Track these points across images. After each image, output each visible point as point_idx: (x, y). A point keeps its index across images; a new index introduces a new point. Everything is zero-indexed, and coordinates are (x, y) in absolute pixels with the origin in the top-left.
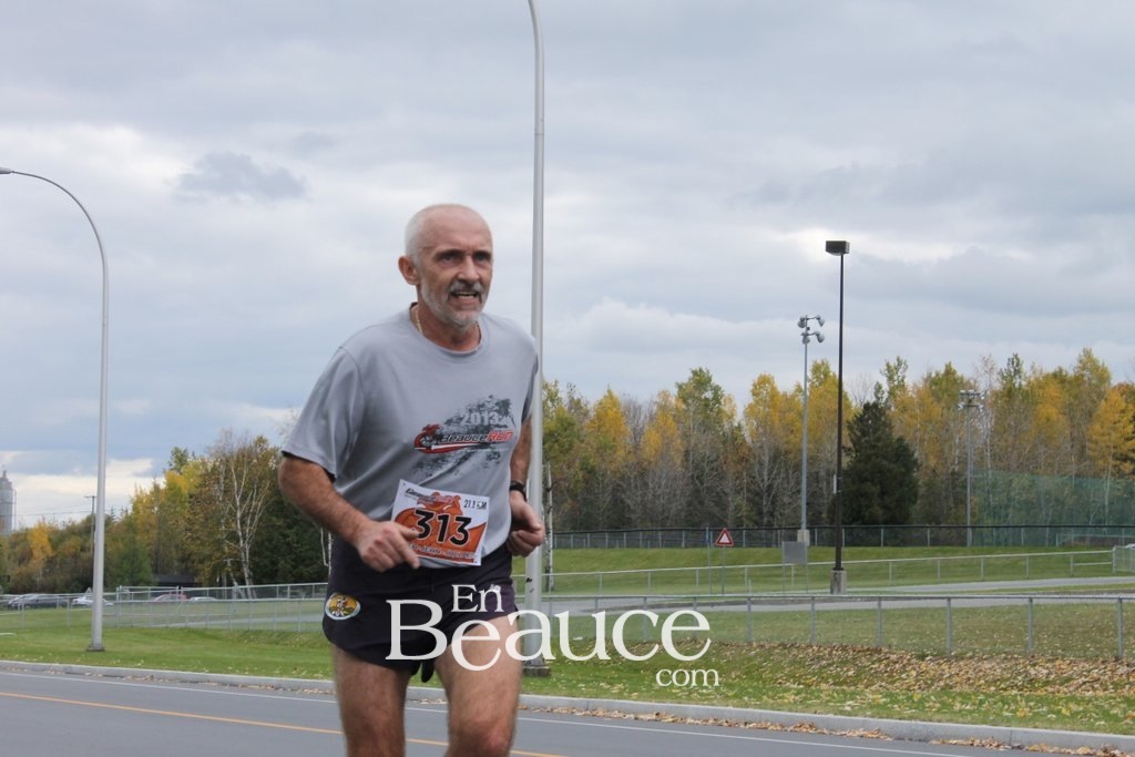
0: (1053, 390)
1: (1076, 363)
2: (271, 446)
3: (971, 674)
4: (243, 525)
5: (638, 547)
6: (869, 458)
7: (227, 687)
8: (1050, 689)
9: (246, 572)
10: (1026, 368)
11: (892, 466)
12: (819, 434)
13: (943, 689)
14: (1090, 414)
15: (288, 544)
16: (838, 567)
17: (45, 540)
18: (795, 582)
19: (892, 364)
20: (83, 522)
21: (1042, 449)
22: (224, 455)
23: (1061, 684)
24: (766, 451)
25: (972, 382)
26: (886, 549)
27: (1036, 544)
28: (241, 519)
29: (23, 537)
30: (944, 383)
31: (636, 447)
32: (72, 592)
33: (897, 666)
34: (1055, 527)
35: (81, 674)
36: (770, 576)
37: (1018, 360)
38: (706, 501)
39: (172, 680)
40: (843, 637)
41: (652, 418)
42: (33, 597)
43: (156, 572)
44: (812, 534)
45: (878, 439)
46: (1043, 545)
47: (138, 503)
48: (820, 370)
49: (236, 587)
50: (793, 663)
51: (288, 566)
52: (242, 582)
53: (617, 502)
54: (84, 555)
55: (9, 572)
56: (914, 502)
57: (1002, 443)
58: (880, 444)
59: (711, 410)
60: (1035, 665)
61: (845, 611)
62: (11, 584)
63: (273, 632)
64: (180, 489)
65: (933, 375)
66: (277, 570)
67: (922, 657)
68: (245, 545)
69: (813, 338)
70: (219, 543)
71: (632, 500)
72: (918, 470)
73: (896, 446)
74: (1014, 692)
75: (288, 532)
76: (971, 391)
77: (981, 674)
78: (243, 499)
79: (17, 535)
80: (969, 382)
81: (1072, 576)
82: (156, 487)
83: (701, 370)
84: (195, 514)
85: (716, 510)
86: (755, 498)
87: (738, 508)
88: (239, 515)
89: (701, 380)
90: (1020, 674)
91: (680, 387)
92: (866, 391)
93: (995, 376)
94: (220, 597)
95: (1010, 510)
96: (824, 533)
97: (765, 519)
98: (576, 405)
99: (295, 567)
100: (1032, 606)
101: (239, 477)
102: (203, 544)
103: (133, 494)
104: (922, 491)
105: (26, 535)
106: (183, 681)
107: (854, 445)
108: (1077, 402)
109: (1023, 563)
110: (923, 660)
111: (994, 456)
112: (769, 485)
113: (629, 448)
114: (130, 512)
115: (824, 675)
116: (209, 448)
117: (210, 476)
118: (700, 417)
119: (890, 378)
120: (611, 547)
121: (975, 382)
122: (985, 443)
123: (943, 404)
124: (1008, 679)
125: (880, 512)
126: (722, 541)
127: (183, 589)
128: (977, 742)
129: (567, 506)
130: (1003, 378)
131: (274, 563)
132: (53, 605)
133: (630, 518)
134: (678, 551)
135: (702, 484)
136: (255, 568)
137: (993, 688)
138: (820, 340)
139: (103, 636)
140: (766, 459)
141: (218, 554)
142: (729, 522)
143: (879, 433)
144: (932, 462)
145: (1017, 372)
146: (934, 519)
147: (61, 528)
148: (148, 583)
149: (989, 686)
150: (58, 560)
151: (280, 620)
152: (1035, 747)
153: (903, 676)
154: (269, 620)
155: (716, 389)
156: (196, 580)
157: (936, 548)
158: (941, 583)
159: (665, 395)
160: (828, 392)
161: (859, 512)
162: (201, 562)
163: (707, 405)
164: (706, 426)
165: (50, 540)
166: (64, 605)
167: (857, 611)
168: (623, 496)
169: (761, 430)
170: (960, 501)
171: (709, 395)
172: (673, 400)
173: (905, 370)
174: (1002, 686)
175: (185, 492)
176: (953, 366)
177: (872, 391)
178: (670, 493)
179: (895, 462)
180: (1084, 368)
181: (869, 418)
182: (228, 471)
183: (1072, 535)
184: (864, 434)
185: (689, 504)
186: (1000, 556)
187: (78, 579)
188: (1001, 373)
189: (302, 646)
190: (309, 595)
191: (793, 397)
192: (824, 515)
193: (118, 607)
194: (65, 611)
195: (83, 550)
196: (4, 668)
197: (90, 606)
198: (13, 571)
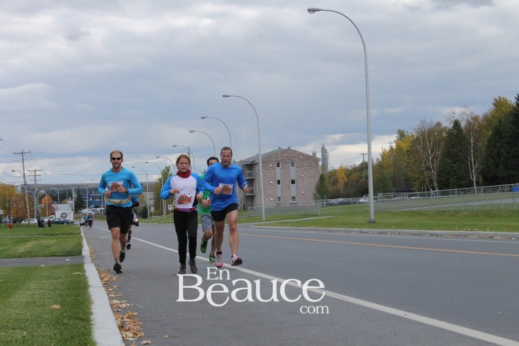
2: (443, 126)
4: (433, 163)
7: (434, 236)
9: (435, 184)
15: (454, 171)
17: (344, 174)
20: (359, 165)
22: (422, 132)
28: (432, 160)
29: (334, 173)
32: (357, 197)
35: (367, 233)
39: (409, 234)
42: (341, 200)
43: (394, 186)
47: (384, 155)
49: (432, 192)
51: (455, 181)
52: (434, 189)
54: (361, 180)
55: (329, 189)
62: (330, 194)
63: (451, 211)
64: (402, 148)
66: (450, 183)
68: (434, 173)
70: (422, 172)
75: (453, 165)
78: (432, 151)
79: (331, 173)
82: (392, 148)
84: (410, 159)
88: (430, 158)
94: (424, 196)
99: (458, 181)
101: (430, 141)
102: (415, 172)
103: (381, 151)
105: (335, 172)
106: (414, 234)
114: (380, 160)
116: (415, 129)
117: (416, 141)
127: (408, 193)
131: (448, 180)
132: (349, 203)
136: (439, 182)
139: (374, 216)
141: (422, 177)
147: (350, 168)
148: (391, 192)
150: (350, 183)
151: (453, 205)
154: (449, 205)
156: (413, 189)
162: (414, 181)
165: (345, 174)
166: (355, 203)
175: (405, 149)
182: (424, 138)
187: (358, 191)
189: (465, 217)
190: (465, 193)
193: (379, 203)
194: (354, 205)
195: (360, 178)
196: (333, 232)
197: (367, 203)
198: (331, 189)
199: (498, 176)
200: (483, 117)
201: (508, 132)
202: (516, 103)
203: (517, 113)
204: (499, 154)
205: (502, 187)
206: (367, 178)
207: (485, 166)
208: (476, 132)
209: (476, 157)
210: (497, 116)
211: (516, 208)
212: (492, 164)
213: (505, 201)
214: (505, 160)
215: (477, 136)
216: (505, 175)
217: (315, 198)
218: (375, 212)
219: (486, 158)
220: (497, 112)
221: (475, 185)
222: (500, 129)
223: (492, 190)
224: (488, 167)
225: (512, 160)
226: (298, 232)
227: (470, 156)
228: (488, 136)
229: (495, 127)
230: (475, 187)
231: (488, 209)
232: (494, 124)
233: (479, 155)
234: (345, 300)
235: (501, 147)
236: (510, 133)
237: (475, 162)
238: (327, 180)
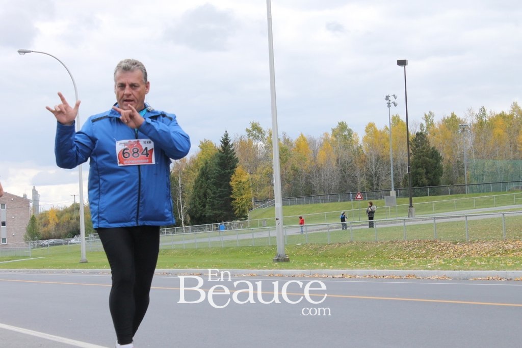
0: (500, 122)
1: (510, 109)
3: (478, 249)
5: (319, 203)
6: (420, 157)
8: (514, 253)
10: (488, 113)
11: (430, 160)
12: (396, 148)
13: (466, 257)
14: (518, 131)
16: (411, 206)
17: (55, 215)
18: (391, 214)
19: (427, 115)
20: (71, 206)
21: (497, 148)
23: (520, 251)
24: (373, 157)
25: (464, 120)
26: (431, 197)
27: (497, 190)
29: (45, 214)
30: (451, 122)
31: (315, 158)
32: (69, 238)
33: (444, 248)
34: (505, 183)
35: (80, 272)
36: (379, 212)
37: (484, 109)
38: (348, 181)
40: (418, 236)
41: (321, 145)
42: (52, 241)
44: (397, 193)
45: (424, 148)
46: (500, 191)
48: (396, 120)
50: (397, 249)
53: (308, 183)
54: (73, 221)
55: (40, 231)
56: (441, 176)
57: (480, 147)
58: (424, 151)
59: (348, 140)
60: (507, 243)
61: (417, 225)
62: (41, 236)
65: (446, 118)
67: (455, 243)
69: (392, 105)
71: (314, 182)
72: (442, 161)
73: (432, 151)
74: (499, 256)
76: (464, 124)
77: (483, 249)
79: (42, 214)
80: (462, 120)
81: (515, 204)
83: (343, 123)
85: (352, 184)
86: (370, 177)
87: (362, 183)
89: (343, 127)
90: (500, 248)
91: (333, 130)
92: (416, 127)
93: (474, 117)
95: (484, 177)
96: (402, 192)
97: (375, 187)
98: (287, 141)
100: (504, 217)
104: (444, 170)
105: (46, 214)
107: (413, 151)
108: (511, 126)
109: (492, 200)
110: (456, 244)
111: (476, 153)
112: (376, 172)
113: (312, 159)
115: (412, 254)
118: (343, 144)
119: (427, 121)
120: (307, 203)
121: (465, 120)
122: (471, 148)
123: (452, 131)
124: (495, 251)
125: (427, 181)
126: (358, 198)
128: (491, 278)
129: (286, 186)
130: (478, 117)
132: (61, 244)
133: (314, 191)
134: (337, 203)
135: (346, 173)
137: (489, 255)
138: (395, 106)
139: (86, 256)
140: (374, 161)
142: (358, 189)
143: (423, 146)
144: (448, 157)
145: (484, 114)
146: (451, 183)
147: (61, 210)
149: (487, 254)
150: (61, 224)
152: (518, 278)
153: (448, 252)
155: (350, 131)
157: (452, 195)
158: (456, 210)
159: (326, 134)
160: (399, 128)
161: (417, 181)
163: (345, 138)
164: (346, 147)
165: (57, 215)
166: (66, 244)
167: (422, 224)
168: (310, 181)
169: (370, 148)
170: (462, 174)
171: (346, 133)
172: (330, 137)
173: (433, 117)
174: (493, 254)
176: (455, 114)
177: (419, 127)
178: (331, 178)
179: (432, 158)
180: (514, 111)
181: (419, 139)
183: (514, 186)
184: (417, 146)
185: (340, 183)
186: (482, 197)
187: (70, 232)
188: (476, 115)
189: (174, 255)
190: (174, 232)
191: (384, 132)
192: (401, 184)
193: (90, 243)
194: (66, 246)
195: (71, 219)
196: (45, 273)
197: (78, 243)
198: (42, 230)
199: (205, 216)
200: (190, 158)
201: (214, 174)
202: (222, 146)
203: (222, 155)
204: (205, 195)
205: (209, 225)
206: (78, 219)
207: (193, 206)
208: (184, 173)
209: (184, 198)
210: (203, 157)
211: (223, 246)
212: (199, 204)
213: (212, 239)
214: (211, 200)
215: (184, 177)
216: (211, 214)
217: (26, 240)
218: (86, 252)
219: (194, 199)
220: (203, 154)
221: (183, 225)
222: (206, 170)
223: (200, 229)
224: (195, 207)
225: (218, 200)
226: (10, 273)
227: (178, 197)
228: (196, 177)
229: (202, 169)
230: (183, 227)
231: (197, 247)
232: (201, 166)
233: (186, 195)
234: (61, 341)
235: (207, 187)
236: (216, 174)
237: (183, 202)
238: (38, 221)
